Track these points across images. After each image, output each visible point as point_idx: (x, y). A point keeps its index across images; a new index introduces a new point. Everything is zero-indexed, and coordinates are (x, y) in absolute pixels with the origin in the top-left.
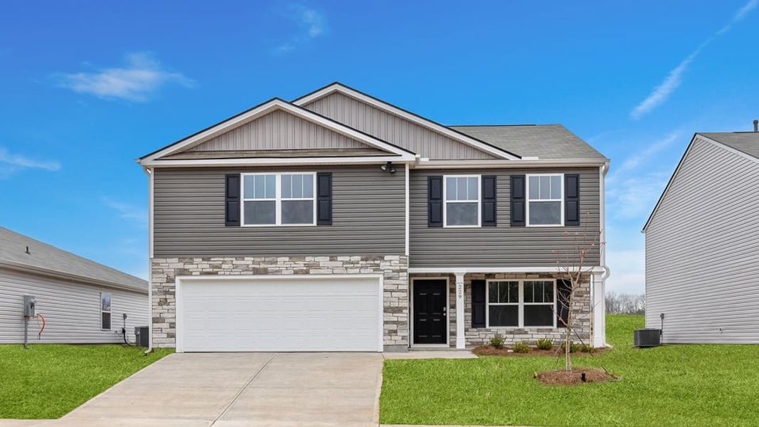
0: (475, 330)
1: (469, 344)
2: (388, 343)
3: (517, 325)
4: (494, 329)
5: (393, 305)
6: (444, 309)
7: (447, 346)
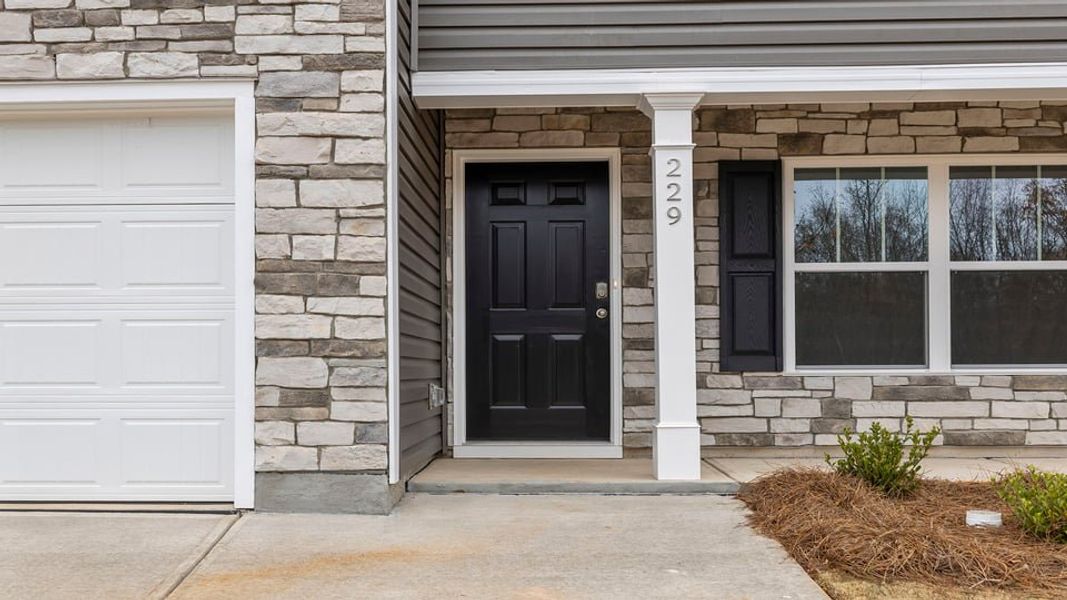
0: (736, 380)
1: (712, 441)
2: (279, 458)
3: (918, 356)
4: (821, 376)
5: (306, 250)
6: (601, 288)
7: (612, 450)
